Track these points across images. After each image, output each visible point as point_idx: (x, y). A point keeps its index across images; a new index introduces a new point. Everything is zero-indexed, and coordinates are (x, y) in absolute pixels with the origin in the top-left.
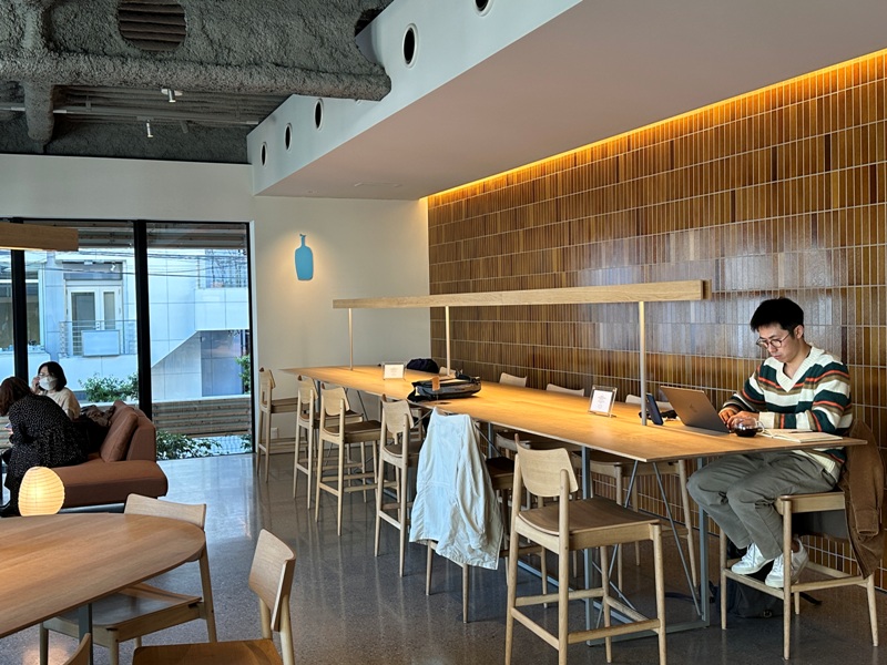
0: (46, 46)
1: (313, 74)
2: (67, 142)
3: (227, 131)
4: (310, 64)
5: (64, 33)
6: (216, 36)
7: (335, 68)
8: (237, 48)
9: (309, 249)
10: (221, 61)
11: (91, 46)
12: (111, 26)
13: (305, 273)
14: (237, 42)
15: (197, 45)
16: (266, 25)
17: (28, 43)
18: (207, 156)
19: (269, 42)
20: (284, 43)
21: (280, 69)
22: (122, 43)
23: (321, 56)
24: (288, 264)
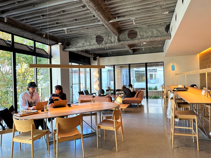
0: (118, 41)
1: (157, 37)
2: (136, 52)
3: (160, 47)
4: (157, 36)
5: (121, 39)
6: (142, 35)
7: (161, 35)
8: (145, 36)
9: (174, 65)
10: (142, 38)
11: (124, 40)
12: (127, 36)
13: (173, 69)
14: (145, 35)
15: (139, 36)
16: (149, 31)
17: (116, 41)
18: (157, 52)
19: (150, 34)
20: (152, 33)
21: (151, 38)
22: (128, 38)
23: (159, 34)
24: (170, 68)
